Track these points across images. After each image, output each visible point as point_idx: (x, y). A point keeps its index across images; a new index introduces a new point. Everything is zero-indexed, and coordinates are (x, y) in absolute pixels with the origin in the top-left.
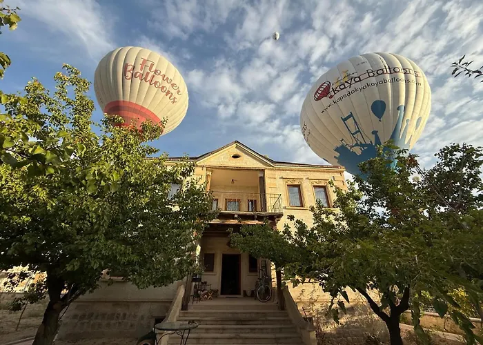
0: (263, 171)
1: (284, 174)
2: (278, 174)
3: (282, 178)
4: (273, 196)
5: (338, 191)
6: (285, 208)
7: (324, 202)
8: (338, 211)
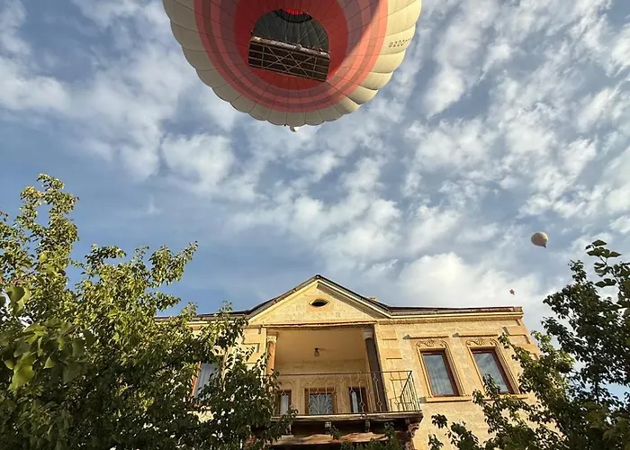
0: (371, 327)
1: (413, 330)
2: (401, 331)
3: (408, 337)
4: (396, 376)
5: (522, 356)
6: (424, 400)
7: (498, 382)
8: (531, 398)
